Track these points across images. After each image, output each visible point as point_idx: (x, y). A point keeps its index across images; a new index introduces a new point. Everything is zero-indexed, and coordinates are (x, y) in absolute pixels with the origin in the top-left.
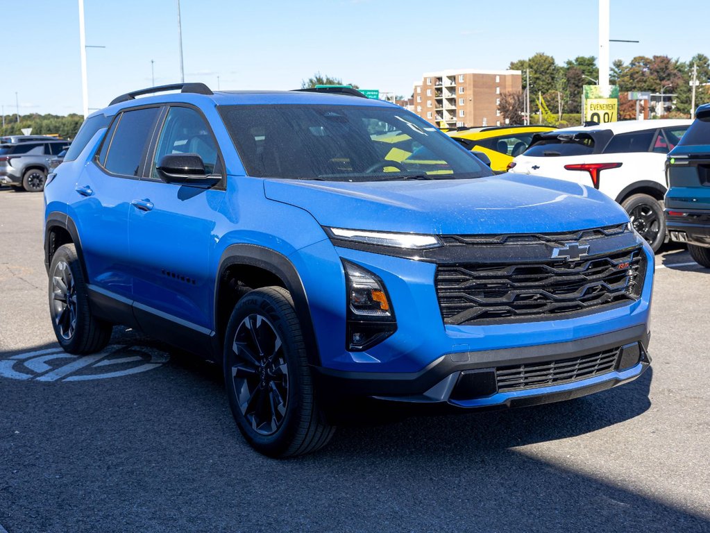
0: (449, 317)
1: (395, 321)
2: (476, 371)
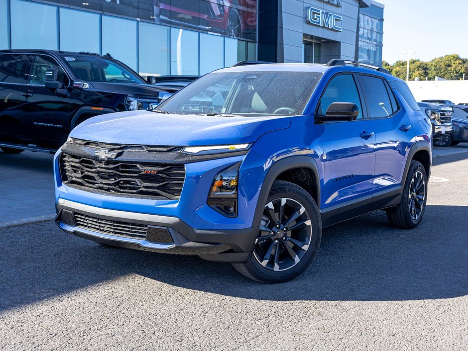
2: (66, 211)
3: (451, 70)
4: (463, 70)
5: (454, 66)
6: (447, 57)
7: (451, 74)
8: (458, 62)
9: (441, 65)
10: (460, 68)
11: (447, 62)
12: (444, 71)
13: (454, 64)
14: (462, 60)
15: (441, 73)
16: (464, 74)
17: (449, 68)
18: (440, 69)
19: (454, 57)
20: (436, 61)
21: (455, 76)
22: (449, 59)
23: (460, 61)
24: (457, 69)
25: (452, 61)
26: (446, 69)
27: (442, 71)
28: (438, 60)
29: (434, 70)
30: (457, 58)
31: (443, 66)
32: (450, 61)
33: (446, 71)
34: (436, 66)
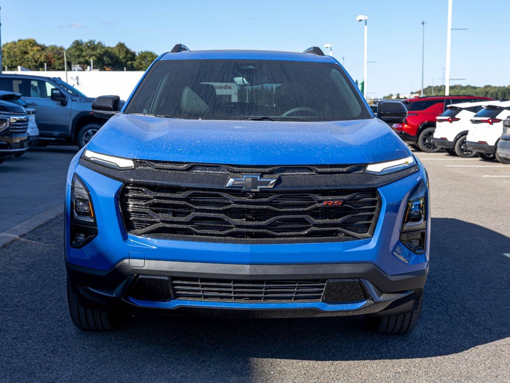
0: (138, 229)
1: (96, 226)
2: (151, 277)
3: (28, 58)
4: (42, 59)
5: (31, 53)
6: (21, 42)
7: (29, 63)
8: (35, 48)
9: (15, 52)
10: (38, 56)
11: (22, 48)
12: (20, 59)
13: (31, 50)
14: (40, 46)
15: (16, 61)
16: (45, 64)
17: (26, 56)
18: (15, 56)
19: (30, 43)
20: (8, 46)
21: (34, 65)
22: (25, 44)
23: (39, 48)
24: (35, 57)
25: (29, 48)
26: (23, 57)
27: (18, 59)
28: (10, 45)
29: (8, 57)
30: (33, 43)
31: (18, 53)
32: (26, 47)
33: (23, 60)
34: (10, 53)
